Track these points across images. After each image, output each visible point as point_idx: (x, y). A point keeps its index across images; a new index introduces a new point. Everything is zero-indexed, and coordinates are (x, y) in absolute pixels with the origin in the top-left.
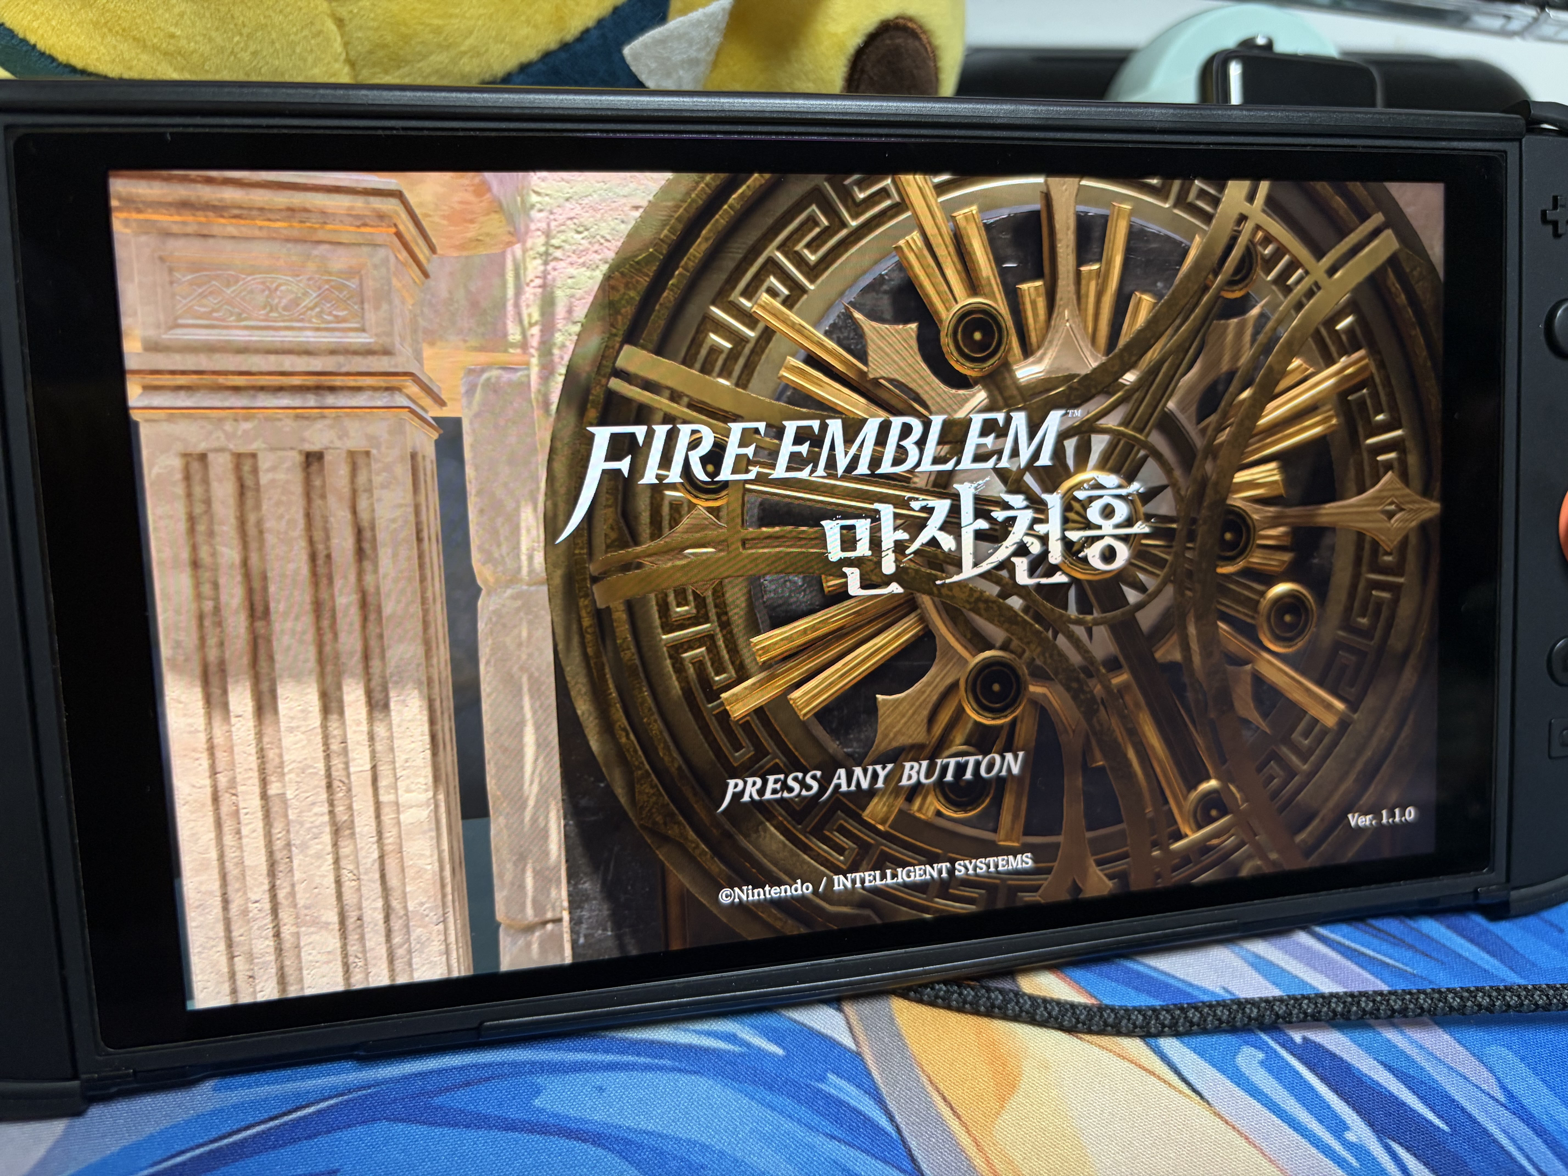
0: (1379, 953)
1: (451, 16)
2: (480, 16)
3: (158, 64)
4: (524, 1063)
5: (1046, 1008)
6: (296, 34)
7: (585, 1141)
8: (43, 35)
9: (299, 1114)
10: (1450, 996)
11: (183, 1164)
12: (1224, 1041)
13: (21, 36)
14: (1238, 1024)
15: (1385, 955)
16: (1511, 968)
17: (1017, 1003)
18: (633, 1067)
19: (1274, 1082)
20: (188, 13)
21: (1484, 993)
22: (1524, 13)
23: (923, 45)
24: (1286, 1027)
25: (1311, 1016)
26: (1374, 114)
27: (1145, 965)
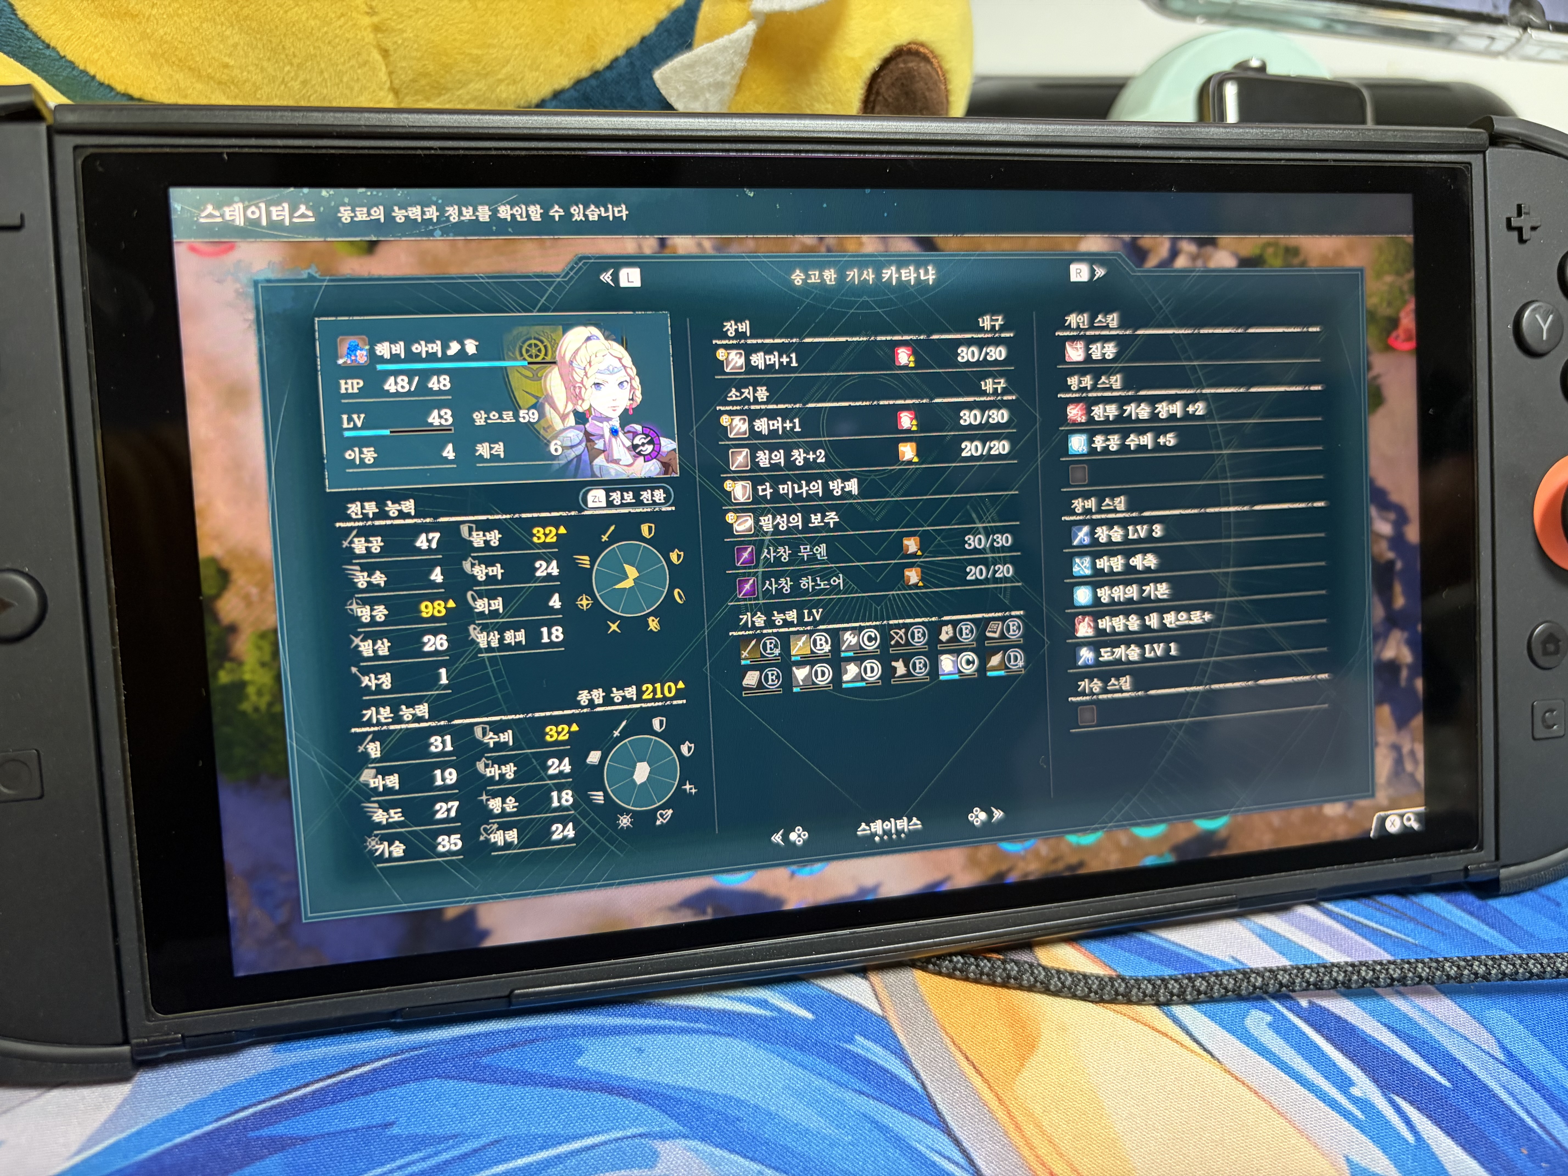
0: (1381, 924)
1: (489, 46)
2: (517, 46)
3: (212, 92)
4: (566, 1027)
5: (1059, 979)
6: (344, 64)
7: (625, 1096)
8: (102, 67)
9: (351, 1073)
10: (1447, 965)
11: (247, 1118)
12: (1232, 1008)
13: (82, 67)
14: (1244, 993)
15: (1387, 927)
17: (1032, 973)
18: (669, 1030)
19: (1282, 1042)
20: (242, 43)
21: (1480, 962)
22: (1507, 34)
23: (935, 69)
24: (1291, 993)
25: (1315, 985)
26: (1344, 129)
27: (1157, 937)
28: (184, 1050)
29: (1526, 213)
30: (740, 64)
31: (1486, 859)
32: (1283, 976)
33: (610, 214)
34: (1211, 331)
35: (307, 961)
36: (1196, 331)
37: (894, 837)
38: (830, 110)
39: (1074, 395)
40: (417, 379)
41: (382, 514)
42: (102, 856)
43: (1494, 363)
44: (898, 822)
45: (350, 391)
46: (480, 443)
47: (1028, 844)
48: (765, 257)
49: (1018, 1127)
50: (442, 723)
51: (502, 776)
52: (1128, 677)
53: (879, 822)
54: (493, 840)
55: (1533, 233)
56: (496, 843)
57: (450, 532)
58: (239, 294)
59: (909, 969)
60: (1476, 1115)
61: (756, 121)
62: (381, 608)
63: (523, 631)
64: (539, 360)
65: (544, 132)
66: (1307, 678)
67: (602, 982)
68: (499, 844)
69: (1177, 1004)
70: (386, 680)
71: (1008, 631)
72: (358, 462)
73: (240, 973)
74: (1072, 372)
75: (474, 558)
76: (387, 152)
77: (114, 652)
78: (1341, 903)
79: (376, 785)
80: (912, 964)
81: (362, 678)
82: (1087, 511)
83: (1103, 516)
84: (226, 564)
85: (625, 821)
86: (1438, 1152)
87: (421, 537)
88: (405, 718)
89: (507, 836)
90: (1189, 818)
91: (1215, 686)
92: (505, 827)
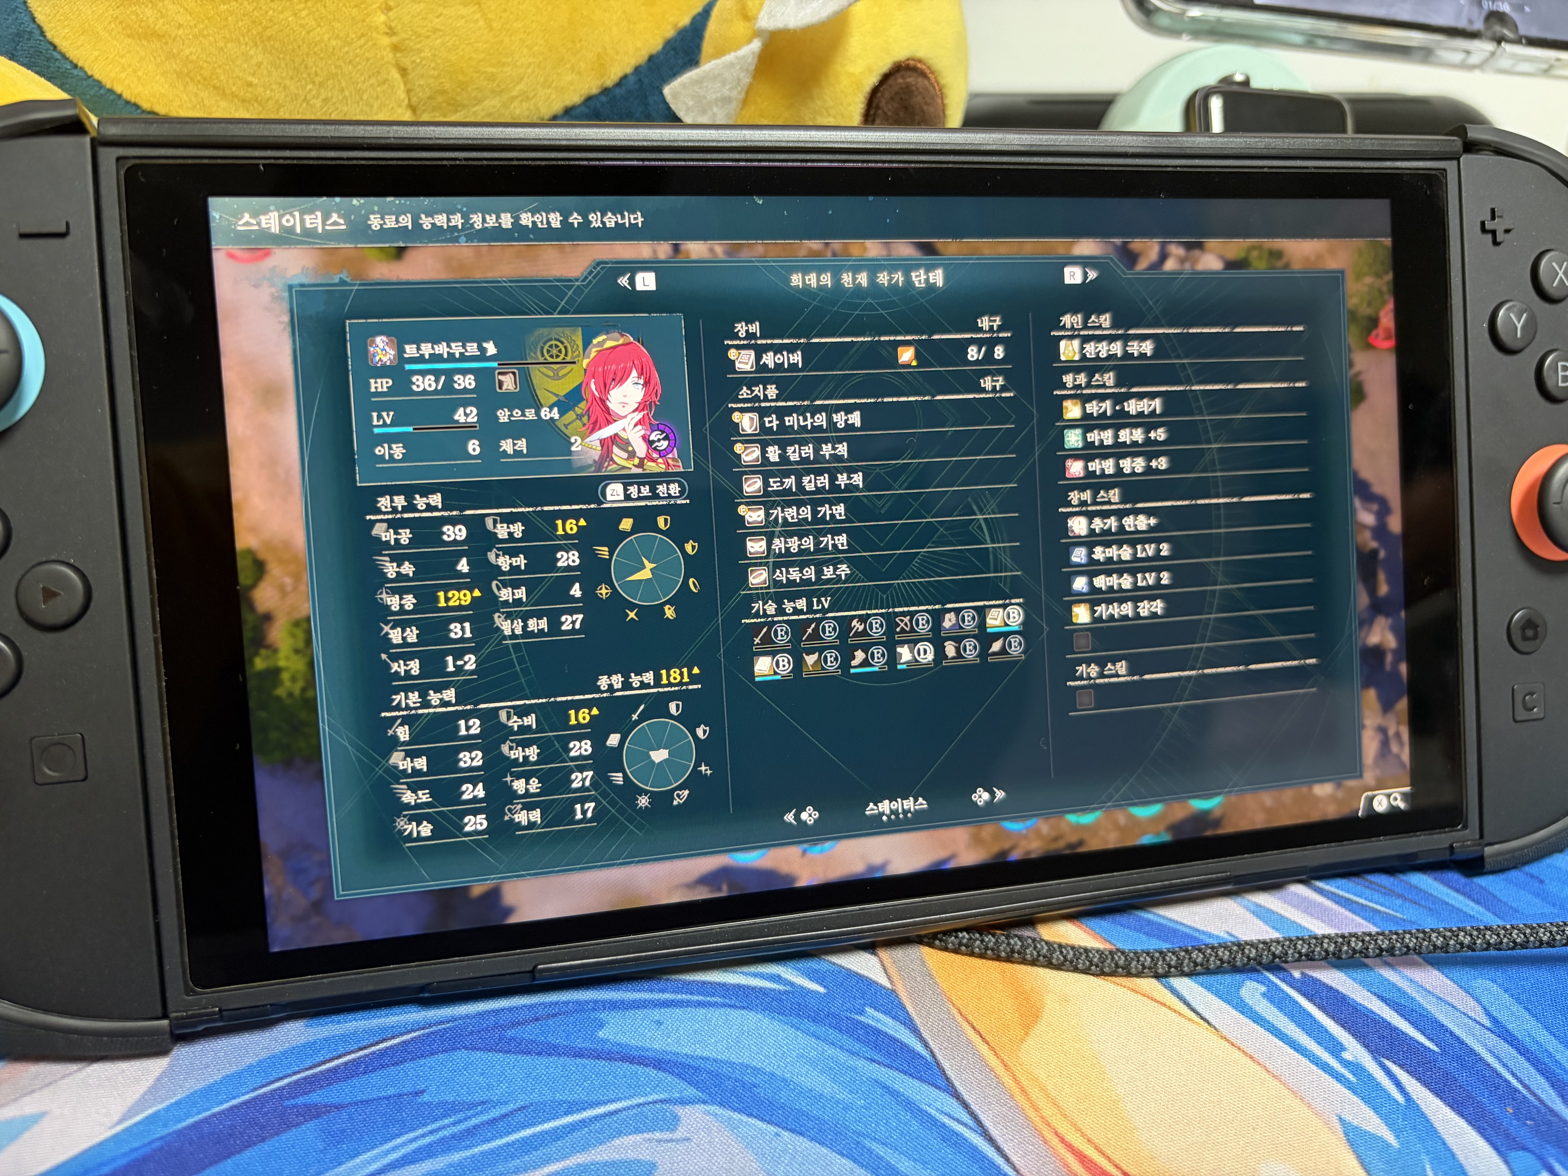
0: (1371, 901)
4: (587, 1002)
5: (1061, 953)
7: (646, 1065)
8: (129, 85)
9: (382, 1046)
10: (1434, 935)
11: (282, 1088)
12: (1228, 979)
13: (109, 86)
14: (1239, 964)
15: (1376, 903)
16: (1493, 913)
17: (1035, 948)
18: (688, 1004)
19: (1275, 1010)
20: (265, 64)
21: (1466, 932)
22: (1482, 48)
23: (932, 84)
24: (1285, 965)
25: (1307, 955)
26: (1324, 138)
27: (1155, 914)
28: (221, 1024)
29: (1499, 217)
30: (747, 80)
31: (1470, 838)
32: (1276, 947)
33: (627, 221)
34: (1199, 331)
35: (339, 937)
36: (1185, 331)
37: (901, 816)
38: (832, 122)
39: (1069, 392)
40: (443, 378)
41: (411, 508)
42: (143, 836)
43: (1470, 360)
44: (904, 802)
45: (380, 390)
46: (505, 439)
47: (1030, 823)
48: (774, 261)
49: (1023, 1091)
50: (468, 707)
51: (526, 758)
52: (1123, 662)
53: (887, 802)
54: (517, 820)
55: (1507, 236)
56: (520, 822)
57: (475, 526)
58: (275, 298)
59: (916, 945)
60: (1463, 1077)
61: (764, 132)
62: (410, 597)
63: (545, 618)
64: (559, 360)
65: (564, 143)
66: (1295, 663)
67: (622, 957)
68: (523, 824)
69: (1174, 976)
70: (415, 666)
71: (1009, 618)
72: (387, 457)
73: (276, 949)
74: (1067, 370)
75: (499, 549)
76: (415, 163)
77: (155, 639)
78: (1332, 882)
79: (405, 767)
80: (919, 940)
81: (392, 664)
82: (1083, 503)
83: (1098, 508)
84: (262, 556)
85: (643, 801)
86: (1427, 1112)
87: (448, 530)
88: (433, 703)
89: (530, 816)
90: (1184, 798)
91: (1207, 671)
92: (529, 807)
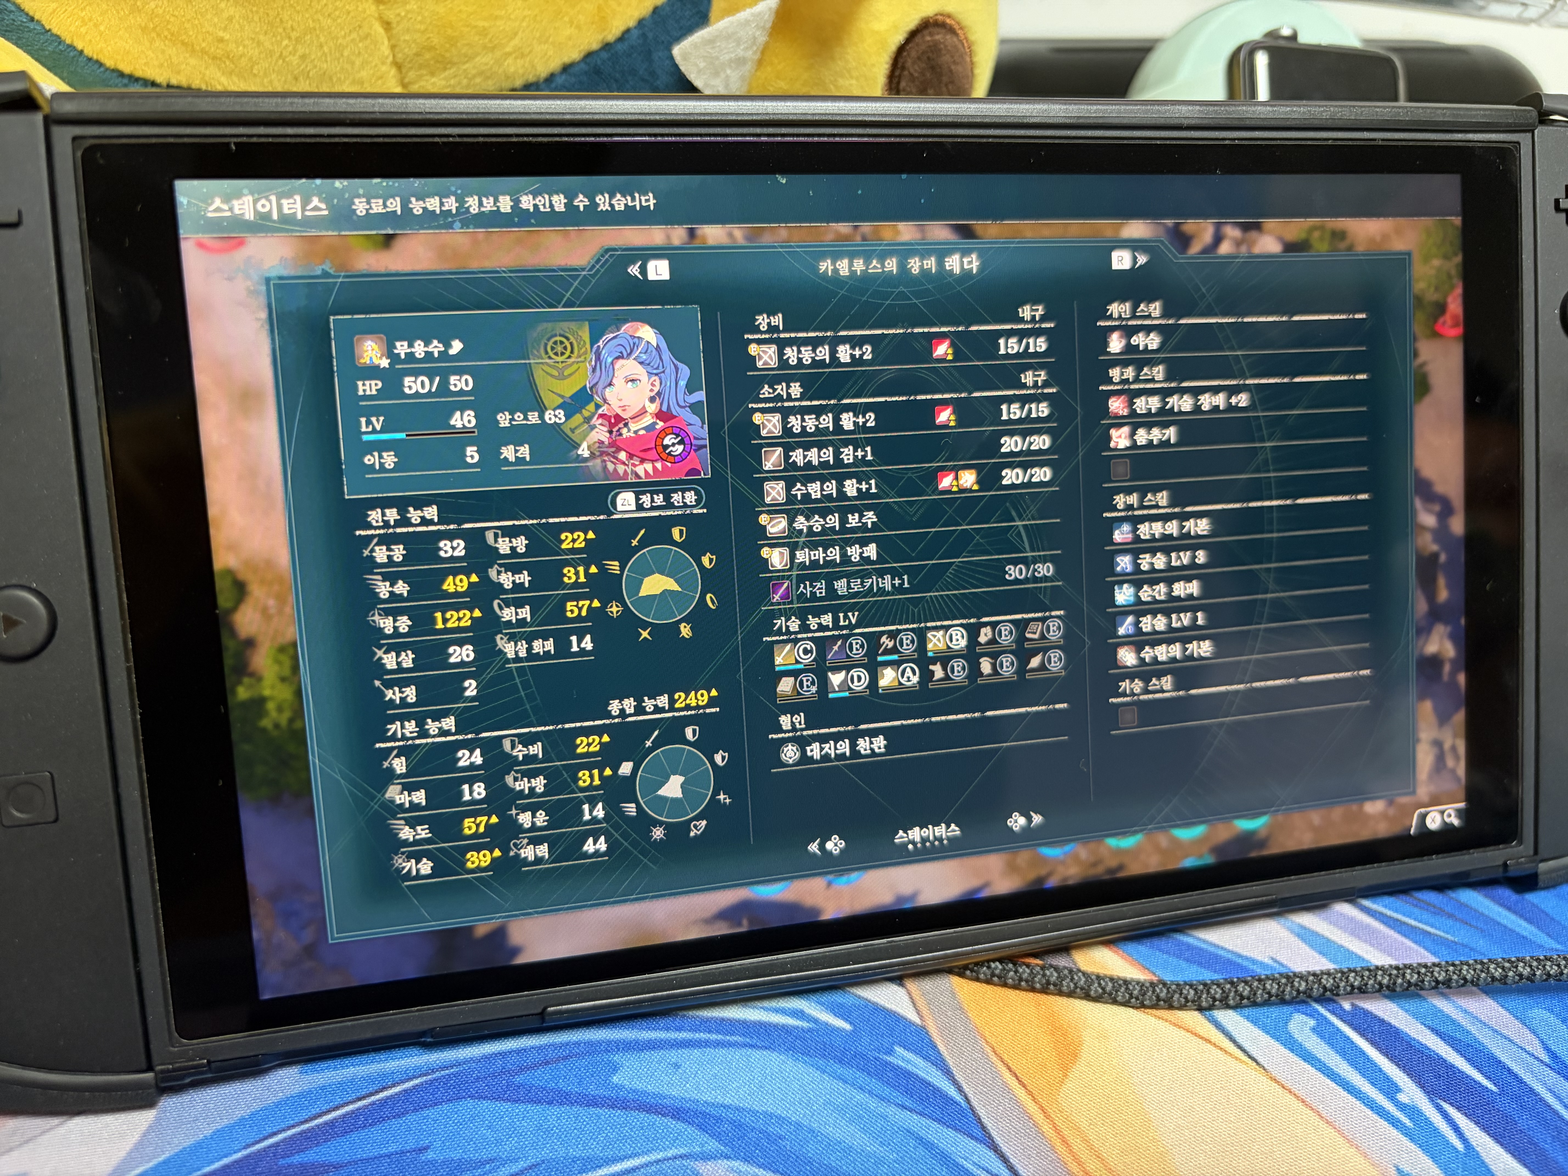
0: (1420, 922)
1: (496, 18)
2: (525, 17)
3: (206, 68)
4: (600, 1043)
5: (1100, 984)
6: (344, 37)
7: (664, 1115)
8: (90, 41)
9: (382, 1095)
10: (1492, 966)
11: (277, 1145)
12: (1274, 1012)
13: (68, 41)
14: (1287, 997)
15: (1425, 924)
16: (1548, 935)
17: (1072, 979)
18: (707, 1044)
19: (1327, 1047)
20: (237, 17)
21: (1525, 963)
23: (961, 41)
24: (1335, 998)
25: (1360, 989)
26: (1393, 107)
27: (1195, 937)
28: (210, 1075)
30: (762, 38)
31: (1524, 854)
32: (1327, 980)
33: (637, 203)
34: (1254, 320)
35: (334, 982)
36: (1240, 320)
37: (931, 844)
39: (1116, 388)
40: (438, 379)
41: (404, 521)
42: (120, 879)
43: (1541, 349)
44: (936, 828)
45: (368, 393)
46: (505, 446)
47: (1068, 848)
48: (798, 247)
49: (1065, 1142)
50: (470, 736)
51: (532, 789)
52: (1169, 677)
53: (917, 829)
54: (523, 855)
56: (526, 858)
57: (475, 539)
58: (251, 293)
59: (946, 975)
60: (1525, 1121)
61: (788, 103)
62: (405, 618)
63: (551, 639)
64: (564, 358)
65: (568, 117)
66: (1348, 674)
67: (637, 997)
68: (530, 859)
69: (1219, 1009)
70: (411, 693)
71: (1048, 631)
72: (377, 467)
73: (266, 996)
74: (1114, 363)
75: (500, 565)
76: (403, 140)
77: (128, 669)
78: (1379, 899)
79: (402, 801)
80: (950, 971)
81: (386, 692)
82: (1130, 507)
83: (1145, 512)
84: (242, 576)
85: (658, 833)
86: (1487, 1160)
87: (445, 545)
88: (431, 732)
89: (537, 851)
90: (1227, 818)
91: (1255, 685)
92: (535, 842)
